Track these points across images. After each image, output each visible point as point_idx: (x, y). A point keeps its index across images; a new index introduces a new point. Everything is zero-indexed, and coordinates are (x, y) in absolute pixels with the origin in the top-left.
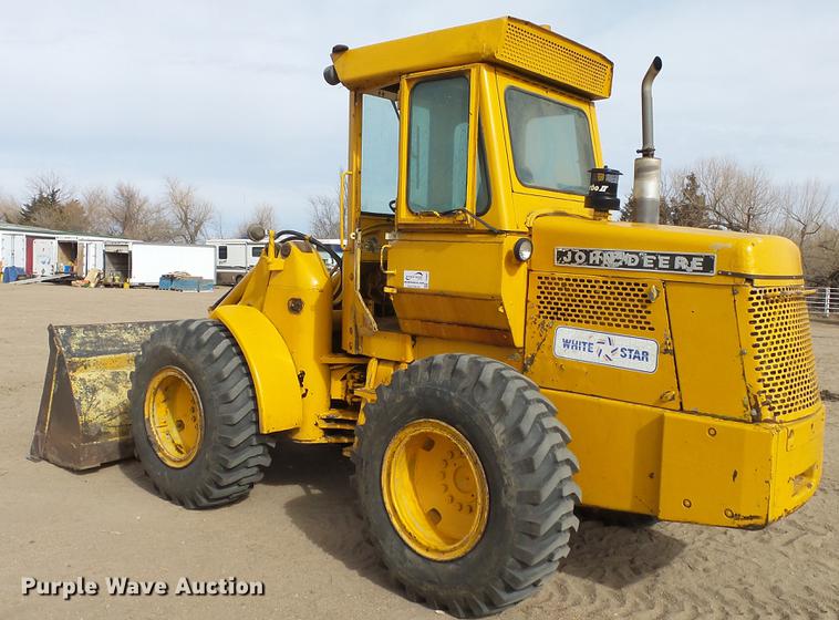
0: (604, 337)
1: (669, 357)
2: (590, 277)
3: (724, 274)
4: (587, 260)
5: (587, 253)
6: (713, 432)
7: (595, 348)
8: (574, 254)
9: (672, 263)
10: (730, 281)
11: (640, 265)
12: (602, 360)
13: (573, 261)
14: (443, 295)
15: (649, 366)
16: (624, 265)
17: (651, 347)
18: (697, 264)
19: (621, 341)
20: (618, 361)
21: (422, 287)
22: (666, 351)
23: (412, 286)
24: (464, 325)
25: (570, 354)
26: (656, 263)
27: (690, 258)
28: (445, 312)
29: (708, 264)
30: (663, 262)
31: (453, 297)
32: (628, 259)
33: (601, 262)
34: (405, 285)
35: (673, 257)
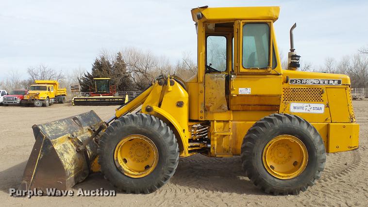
0: (308, 105)
1: (328, 108)
2: (302, 87)
3: (344, 85)
4: (301, 82)
5: (301, 80)
6: (344, 127)
7: (304, 108)
8: (296, 81)
9: (329, 82)
10: (345, 86)
11: (319, 83)
12: (307, 111)
13: (296, 83)
14: (256, 96)
15: (322, 111)
16: (314, 83)
17: (322, 106)
18: (336, 82)
19: (313, 105)
20: (312, 111)
21: (248, 93)
22: (327, 107)
23: (243, 93)
24: (260, 105)
25: (296, 111)
26: (324, 82)
27: (334, 81)
28: (255, 101)
29: (339, 82)
30: (326, 82)
31: (261, 96)
32: (315, 82)
33: (306, 83)
34: (240, 93)
35: (329, 80)
